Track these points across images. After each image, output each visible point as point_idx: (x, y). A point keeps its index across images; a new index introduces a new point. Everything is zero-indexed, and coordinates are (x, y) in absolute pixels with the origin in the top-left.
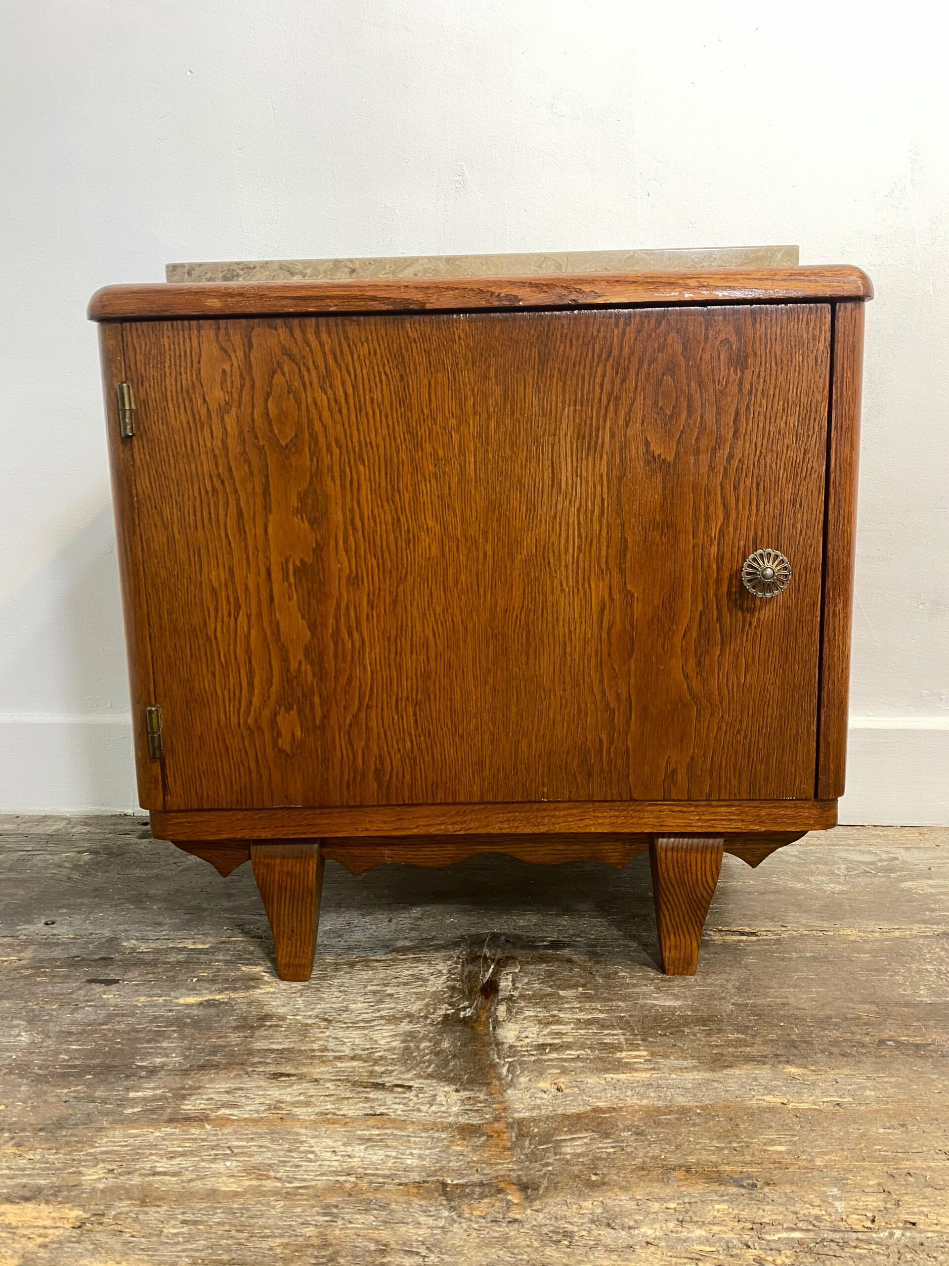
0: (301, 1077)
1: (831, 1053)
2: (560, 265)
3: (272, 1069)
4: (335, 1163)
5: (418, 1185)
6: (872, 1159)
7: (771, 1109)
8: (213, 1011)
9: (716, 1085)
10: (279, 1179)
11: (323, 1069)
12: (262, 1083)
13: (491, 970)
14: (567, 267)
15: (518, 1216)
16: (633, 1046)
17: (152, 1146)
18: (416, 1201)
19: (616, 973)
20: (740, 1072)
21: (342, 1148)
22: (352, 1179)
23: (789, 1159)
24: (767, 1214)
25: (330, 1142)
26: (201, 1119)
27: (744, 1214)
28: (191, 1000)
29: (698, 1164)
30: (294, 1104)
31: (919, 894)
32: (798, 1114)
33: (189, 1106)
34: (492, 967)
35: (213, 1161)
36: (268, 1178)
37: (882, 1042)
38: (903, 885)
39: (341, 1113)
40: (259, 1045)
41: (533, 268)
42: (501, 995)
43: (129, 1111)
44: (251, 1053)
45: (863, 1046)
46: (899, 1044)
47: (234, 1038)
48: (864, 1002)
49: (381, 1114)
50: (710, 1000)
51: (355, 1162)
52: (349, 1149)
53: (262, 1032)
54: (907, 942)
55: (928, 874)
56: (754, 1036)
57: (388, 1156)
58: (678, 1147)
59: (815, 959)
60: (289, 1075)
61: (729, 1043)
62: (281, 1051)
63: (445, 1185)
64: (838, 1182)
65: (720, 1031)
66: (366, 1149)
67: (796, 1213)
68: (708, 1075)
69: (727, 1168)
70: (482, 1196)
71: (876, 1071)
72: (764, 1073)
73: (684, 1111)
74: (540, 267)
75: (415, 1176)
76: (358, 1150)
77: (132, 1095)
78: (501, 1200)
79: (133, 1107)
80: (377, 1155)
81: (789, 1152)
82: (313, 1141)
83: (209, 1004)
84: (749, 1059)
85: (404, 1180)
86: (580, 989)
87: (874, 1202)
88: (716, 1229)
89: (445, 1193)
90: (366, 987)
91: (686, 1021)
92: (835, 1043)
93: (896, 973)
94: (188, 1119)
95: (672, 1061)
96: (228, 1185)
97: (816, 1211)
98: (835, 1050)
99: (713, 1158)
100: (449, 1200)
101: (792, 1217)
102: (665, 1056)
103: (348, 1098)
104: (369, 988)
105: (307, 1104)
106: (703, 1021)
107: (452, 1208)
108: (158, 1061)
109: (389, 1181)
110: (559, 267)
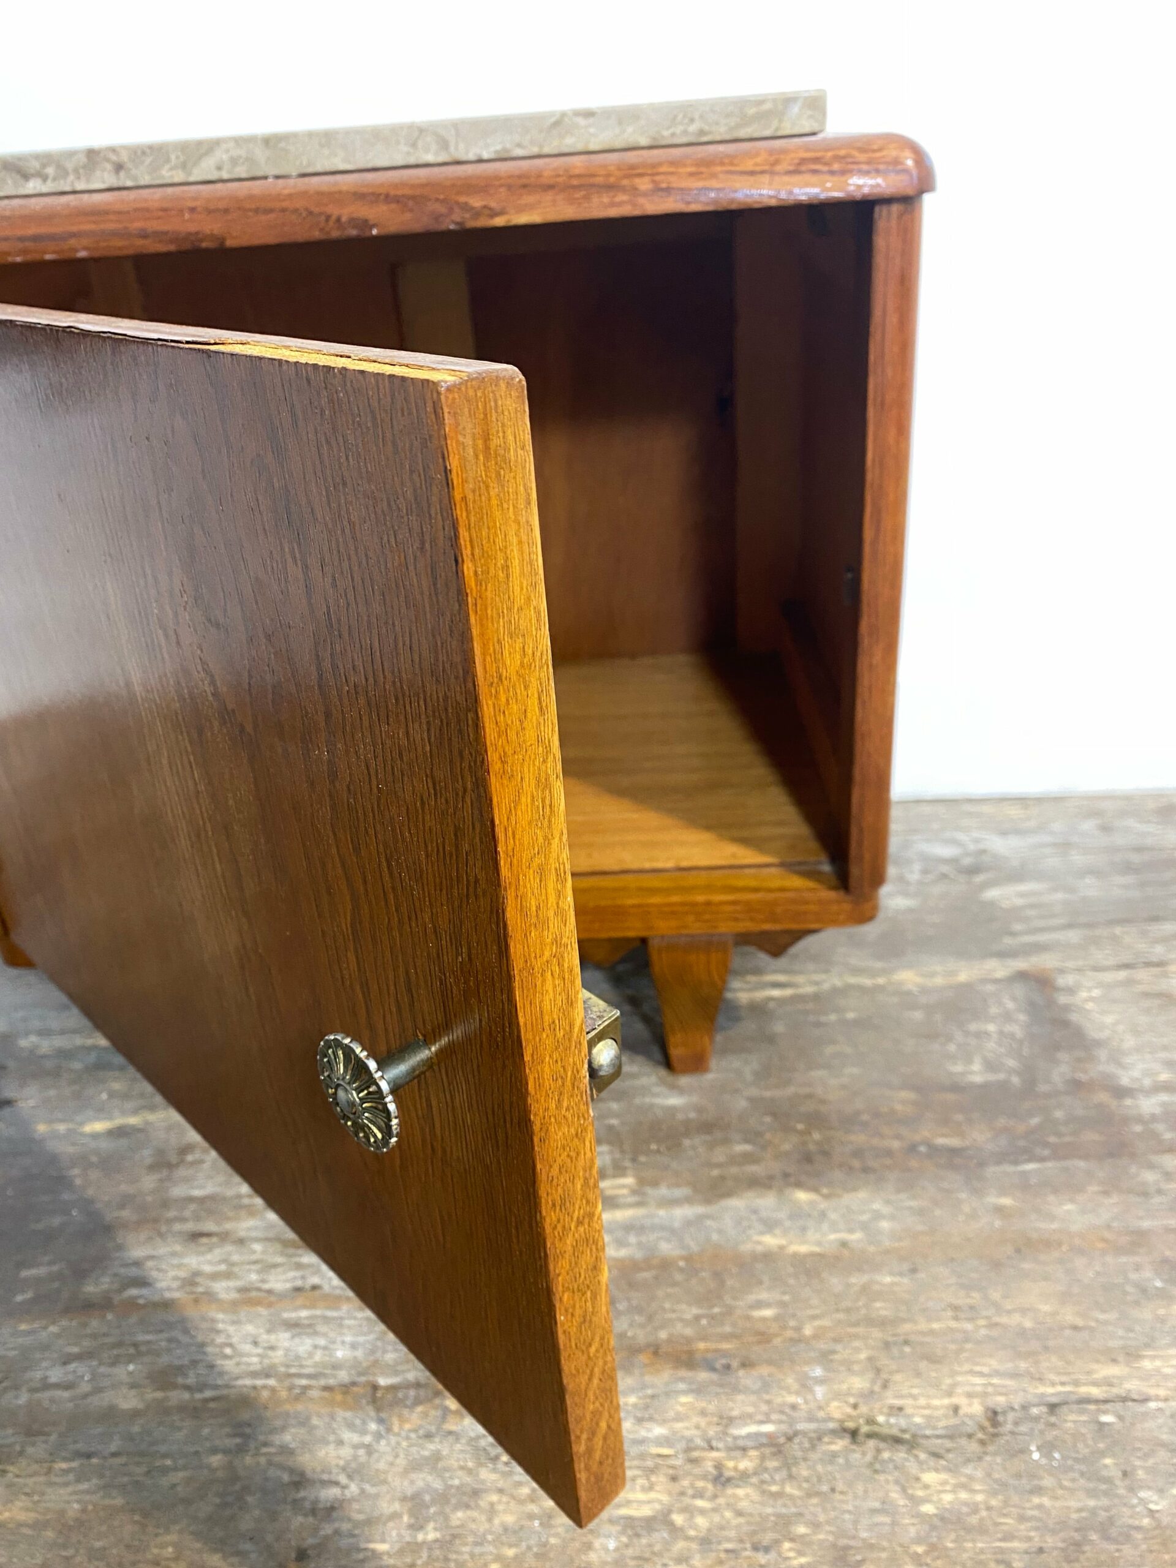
0: (224, 1237)
1: (851, 1168)
3: (190, 1226)
4: (255, 1360)
5: (346, 1388)
6: (870, 1322)
7: (768, 1257)
8: (123, 1142)
9: (709, 1223)
10: (187, 1388)
11: (251, 1223)
12: (178, 1248)
15: (453, 1428)
16: (619, 1171)
17: (45, 1347)
18: (341, 1414)
20: (737, 1204)
21: (265, 1337)
22: (272, 1382)
23: (774, 1327)
24: (739, 1405)
25: (250, 1328)
26: (104, 1304)
27: (711, 1408)
28: (99, 1126)
29: (669, 1341)
30: (215, 1276)
31: (1003, 909)
32: (799, 1260)
33: (90, 1289)
35: (113, 1364)
36: (175, 1386)
37: (912, 1148)
38: (992, 894)
39: (266, 1286)
40: (178, 1191)
43: (19, 1298)
44: (165, 1204)
45: (889, 1153)
46: (935, 1151)
47: (149, 1182)
48: (902, 1087)
49: (314, 1288)
50: (722, 1093)
51: (278, 1356)
52: (273, 1337)
53: (182, 1172)
54: (972, 991)
55: (1017, 875)
56: (764, 1148)
57: (316, 1347)
58: (650, 1318)
59: (856, 1023)
60: (208, 1235)
61: (733, 1160)
62: (201, 1200)
63: (375, 1387)
64: (825, 1358)
65: (726, 1141)
66: (293, 1337)
67: (768, 1402)
68: (700, 1209)
69: (701, 1345)
70: (418, 1402)
71: (898, 1191)
72: (766, 1202)
73: (666, 1265)
75: (343, 1376)
76: (283, 1338)
77: (25, 1273)
78: (436, 1408)
79: (23, 1292)
80: (304, 1345)
81: (776, 1318)
82: (231, 1329)
83: (120, 1132)
84: (756, 1183)
85: (331, 1382)
87: (859, 1383)
88: (679, 1425)
89: (374, 1401)
91: (689, 1128)
92: (858, 1153)
93: (950, 1039)
94: (89, 1307)
95: (663, 1191)
96: (128, 1401)
97: (791, 1399)
98: (856, 1163)
99: (688, 1331)
100: (378, 1410)
101: (764, 1408)
102: (655, 1184)
103: (275, 1266)
105: (228, 1275)
106: (706, 1127)
107: (381, 1421)
108: (57, 1221)
109: (313, 1382)
110: (444, 144)
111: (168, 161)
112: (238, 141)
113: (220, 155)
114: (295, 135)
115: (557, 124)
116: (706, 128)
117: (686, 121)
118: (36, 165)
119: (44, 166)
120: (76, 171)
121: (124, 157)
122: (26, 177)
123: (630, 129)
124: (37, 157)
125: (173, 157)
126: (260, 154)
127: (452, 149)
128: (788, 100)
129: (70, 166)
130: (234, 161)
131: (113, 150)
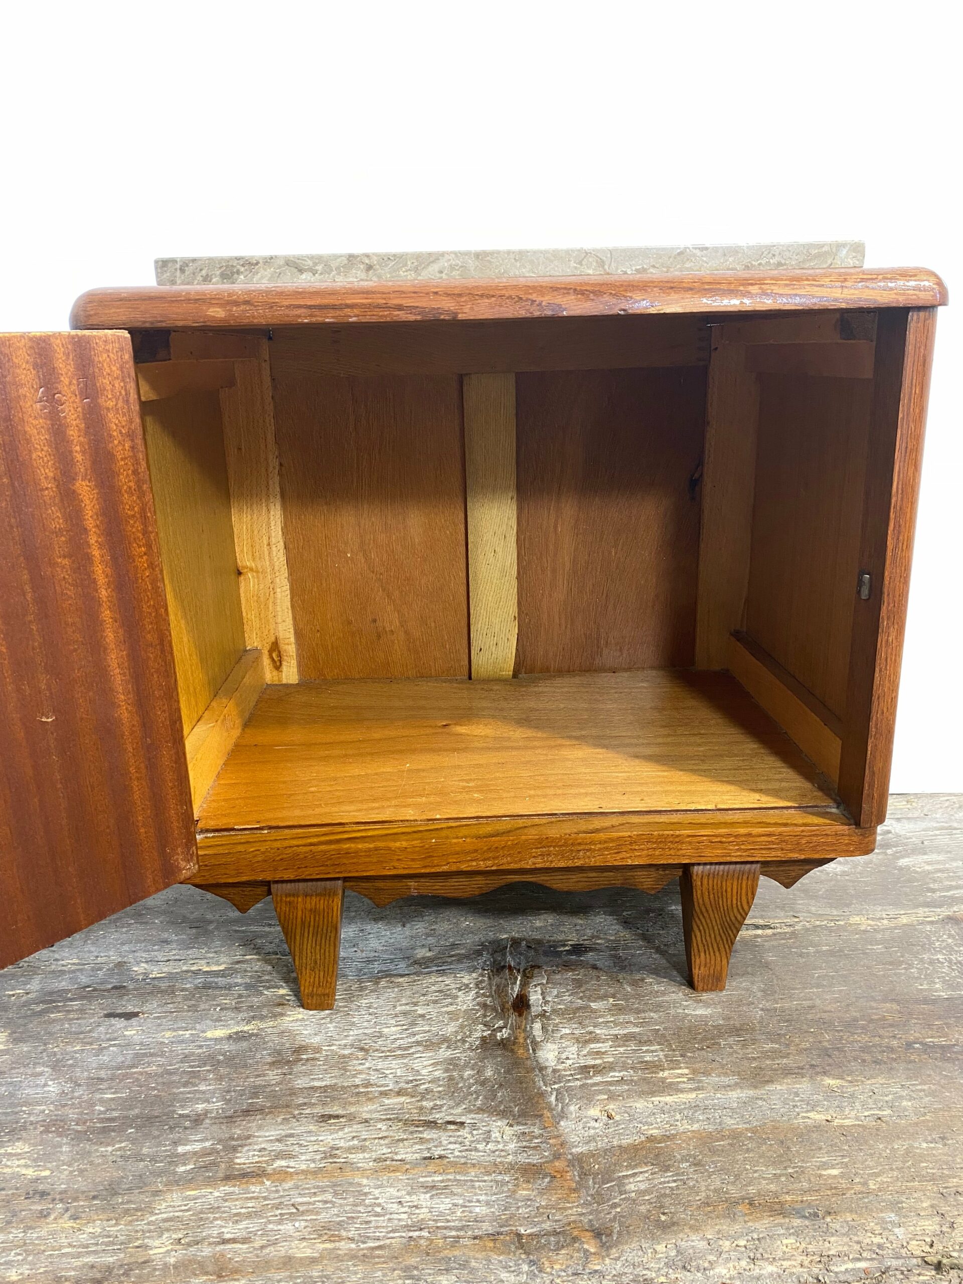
0: (351, 1118)
1: (864, 1061)
2: (603, 262)
3: (319, 1110)
4: (404, 1216)
5: (494, 1236)
6: (923, 1178)
7: (817, 1127)
8: (245, 1044)
9: (760, 1103)
10: (351, 1239)
11: (371, 1107)
12: (312, 1128)
13: (518, 982)
14: (610, 265)
15: (597, 1268)
16: (675, 1065)
17: (213, 1209)
18: (495, 1257)
19: (643, 980)
20: (780, 1088)
21: (408, 1198)
22: (425, 1233)
23: (844, 1184)
24: (835, 1245)
25: (392, 1191)
26: (257, 1174)
27: (811, 1248)
28: (220, 1033)
29: (759, 1194)
30: (350, 1150)
31: (917, 872)
32: (844, 1132)
33: (244, 1159)
34: (519, 978)
35: (280, 1222)
36: (341, 1238)
37: (909, 1045)
38: (903, 862)
39: (399, 1157)
40: (301, 1083)
41: (573, 264)
42: (535, 1010)
43: (181, 1169)
44: (293, 1092)
45: (892, 1050)
46: (928, 1048)
47: (273, 1076)
48: (885, 1000)
49: (441, 1157)
50: (739, 1006)
51: (423, 1214)
52: (414, 1198)
53: (298, 1068)
54: (916, 930)
55: (920, 849)
56: (788, 1045)
57: (455, 1205)
58: (737, 1177)
59: (831, 953)
60: (337, 1117)
61: (766, 1055)
62: (324, 1089)
63: (519, 1236)
64: (895, 1206)
65: (754, 1041)
66: (432, 1197)
67: (858, 1242)
68: (752, 1093)
69: (788, 1198)
70: (559, 1247)
71: (909, 1078)
72: (804, 1086)
73: (735, 1135)
74: (580, 263)
75: (487, 1227)
76: (423, 1199)
77: (181, 1149)
78: (578, 1251)
79: (185, 1164)
80: (444, 1204)
81: (842, 1175)
82: (376, 1192)
83: (238, 1037)
84: (787, 1072)
85: (477, 1233)
86: (611, 1000)
87: (931, 1225)
88: (786, 1264)
89: (522, 1246)
90: (395, 1007)
91: (721, 1032)
92: (865, 1049)
93: (911, 966)
94: (245, 1176)
95: (714, 1079)
96: (303, 1251)
97: (878, 1240)
98: (867, 1057)
99: (772, 1187)
100: (527, 1253)
101: (857, 1247)
102: (706, 1073)
103: (402, 1140)
104: (399, 1008)
105: (363, 1149)
106: (736, 1031)
107: (532, 1263)
108: (200, 1107)
109: (462, 1233)
110: (601, 263)
111: (406, 265)
112: (456, 254)
113: (443, 263)
114: (498, 252)
115: (679, 254)
116: (783, 262)
117: (770, 255)
118: (310, 263)
119: (315, 264)
120: (338, 268)
121: (375, 260)
122: (301, 271)
123: (731, 259)
124: (312, 258)
125: (409, 263)
126: (471, 264)
127: (606, 267)
128: (840, 246)
129: (334, 265)
130: (452, 268)
131: (368, 256)
